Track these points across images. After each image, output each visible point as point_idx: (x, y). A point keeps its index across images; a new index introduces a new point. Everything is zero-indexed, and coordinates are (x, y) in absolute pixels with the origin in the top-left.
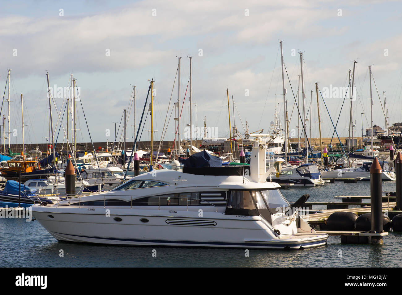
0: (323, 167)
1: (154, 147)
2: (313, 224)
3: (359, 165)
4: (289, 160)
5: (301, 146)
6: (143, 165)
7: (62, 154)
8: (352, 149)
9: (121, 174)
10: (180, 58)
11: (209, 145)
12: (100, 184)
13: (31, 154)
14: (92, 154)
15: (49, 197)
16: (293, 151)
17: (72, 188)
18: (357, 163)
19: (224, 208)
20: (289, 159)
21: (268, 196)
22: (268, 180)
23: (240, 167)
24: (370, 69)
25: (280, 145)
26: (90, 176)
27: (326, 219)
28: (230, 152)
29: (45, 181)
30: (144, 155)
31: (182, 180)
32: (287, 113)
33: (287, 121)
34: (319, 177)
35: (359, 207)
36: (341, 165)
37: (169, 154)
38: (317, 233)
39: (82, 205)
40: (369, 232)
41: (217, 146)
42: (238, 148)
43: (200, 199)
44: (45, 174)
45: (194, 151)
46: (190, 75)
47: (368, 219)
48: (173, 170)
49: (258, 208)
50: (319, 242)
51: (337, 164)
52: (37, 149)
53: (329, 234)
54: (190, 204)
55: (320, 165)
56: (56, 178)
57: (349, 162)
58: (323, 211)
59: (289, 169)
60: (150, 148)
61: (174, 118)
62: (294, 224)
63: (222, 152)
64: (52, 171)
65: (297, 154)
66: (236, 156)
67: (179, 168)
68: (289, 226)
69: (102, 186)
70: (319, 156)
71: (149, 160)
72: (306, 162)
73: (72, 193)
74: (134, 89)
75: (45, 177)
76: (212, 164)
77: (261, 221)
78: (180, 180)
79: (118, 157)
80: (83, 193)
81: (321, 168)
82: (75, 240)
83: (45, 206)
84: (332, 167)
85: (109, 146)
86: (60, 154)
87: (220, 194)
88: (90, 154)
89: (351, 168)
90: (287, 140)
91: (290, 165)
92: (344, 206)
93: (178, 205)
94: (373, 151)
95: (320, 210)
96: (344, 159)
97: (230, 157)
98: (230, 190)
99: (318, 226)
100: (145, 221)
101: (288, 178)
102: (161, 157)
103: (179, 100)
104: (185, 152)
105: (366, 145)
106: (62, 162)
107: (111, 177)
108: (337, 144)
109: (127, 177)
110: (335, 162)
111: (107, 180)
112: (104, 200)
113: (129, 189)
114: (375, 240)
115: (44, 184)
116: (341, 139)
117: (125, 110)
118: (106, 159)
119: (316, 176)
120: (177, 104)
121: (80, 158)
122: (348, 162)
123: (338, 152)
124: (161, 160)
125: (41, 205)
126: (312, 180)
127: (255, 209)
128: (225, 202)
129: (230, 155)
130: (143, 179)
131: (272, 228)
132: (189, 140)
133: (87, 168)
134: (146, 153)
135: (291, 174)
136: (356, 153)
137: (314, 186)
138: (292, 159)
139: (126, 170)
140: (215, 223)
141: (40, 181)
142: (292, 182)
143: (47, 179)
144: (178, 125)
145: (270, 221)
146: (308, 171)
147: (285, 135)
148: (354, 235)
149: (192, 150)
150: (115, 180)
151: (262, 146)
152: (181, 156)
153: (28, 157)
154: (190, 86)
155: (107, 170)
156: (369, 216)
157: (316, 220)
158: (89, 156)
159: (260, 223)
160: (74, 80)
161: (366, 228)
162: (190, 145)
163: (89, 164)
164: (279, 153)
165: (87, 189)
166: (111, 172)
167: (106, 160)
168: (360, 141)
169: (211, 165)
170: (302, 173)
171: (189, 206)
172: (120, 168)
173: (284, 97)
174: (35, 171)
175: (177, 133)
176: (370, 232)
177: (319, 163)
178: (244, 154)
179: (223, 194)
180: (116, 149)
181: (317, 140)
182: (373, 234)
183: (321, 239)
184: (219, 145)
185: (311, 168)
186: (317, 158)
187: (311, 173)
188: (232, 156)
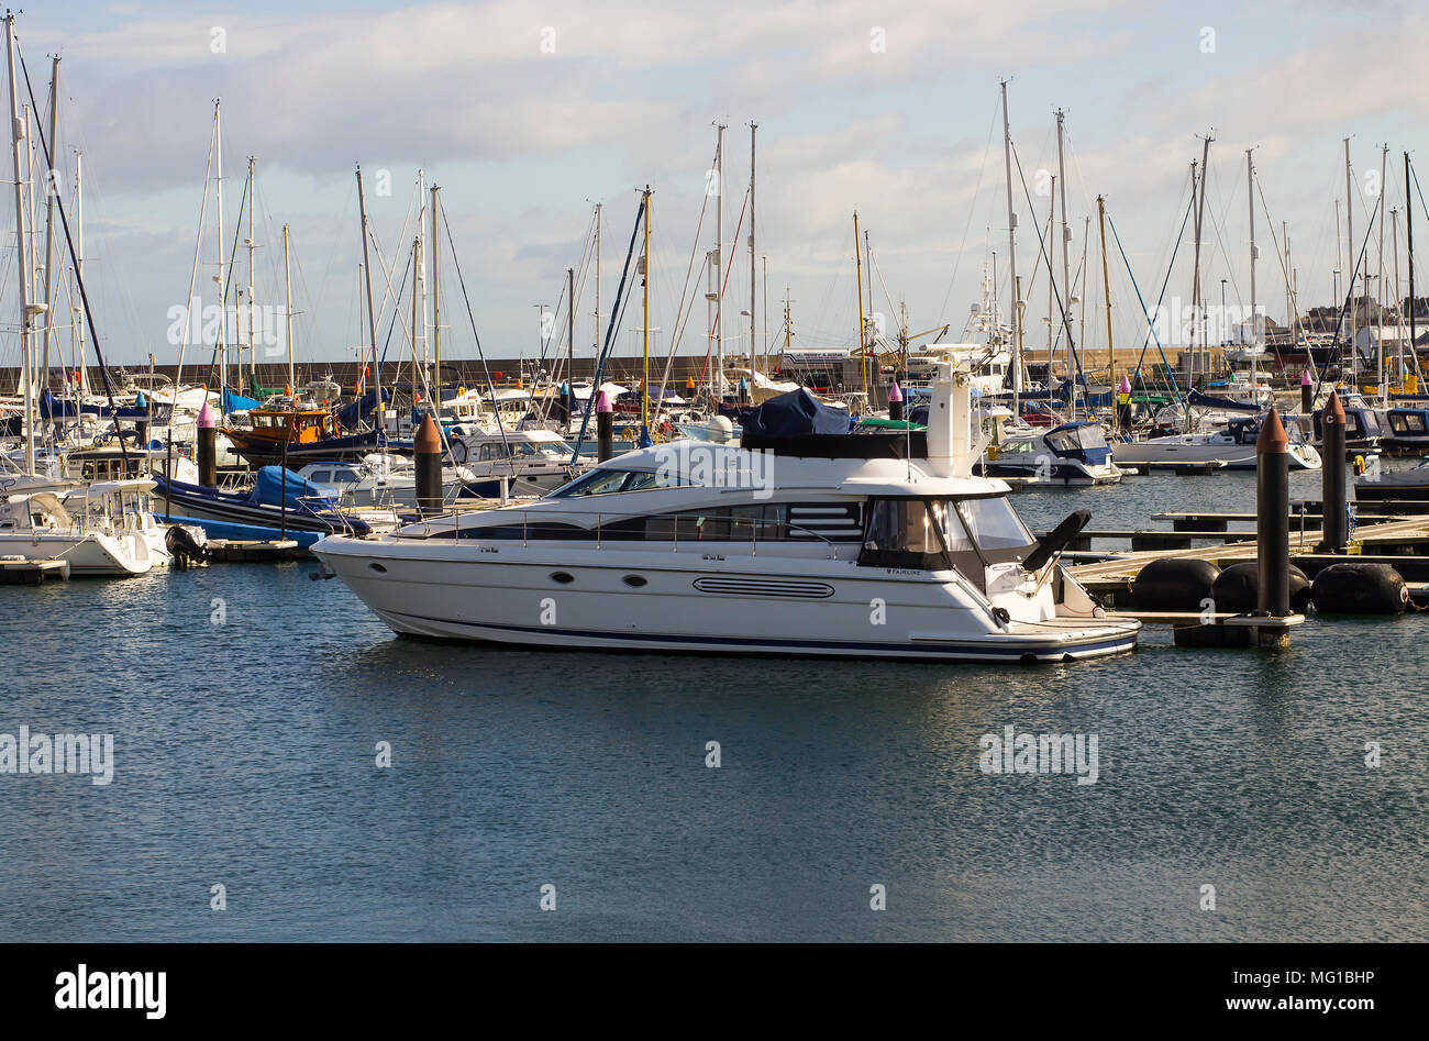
1: (652, 375)
2: (1099, 593)
3: (1219, 425)
5: (1055, 371)
6: (620, 423)
7: (398, 392)
8: (1199, 382)
9: (561, 450)
10: (721, 128)
11: (800, 367)
12: (506, 478)
13: (311, 392)
14: (479, 392)
15: (366, 514)
16: (1034, 385)
17: (432, 490)
18: (1212, 419)
19: (855, 548)
20: (1025, 410)
21: (977, 514)
22: (977, 470)
23: (898, 435)
24: (1250, 158)
25: (998, 369)
26: (475, 454)
27: (1132, 579)
28: (860, 389)
29: (353, 469)
30: (622, 397)
32: (1018, 282)
33: (1017, 304)
34: (1108, 459)
35: (1222, 546)
36: (1168, 425)
37: (691, 392)
38: (1109, 619)
39: (464, 537)
40: (1252, 616)
41: (823, 371)
42: (882, 376)
43: (788, 521)
44: (354, 449)
45: (759, 387)
46: (753, 175)
47: (1246, 577)
48: (713, 444)
49: (949, 550)
50: (1115, 643)
51: (1156, 422)
52: (329, 378)
53: (1143, 620)
54: (760, 537)
55: (1109, 426)
56: (382, 459)
57: (1191, 417)
58: (1121, 554)
59: (1023, 436)
60: (640, 375)
61: (707, 296)
62: (1046, 593)
63: (836, 390)
64: (372, 441)
65: (1045, 395)
66: (876, 398)
67: (731, 436)
68: (1033, 599)
69: (511, 482)
70: (1107, 399)
71: (636, 410)
72: (1069, 417)
73: (433, 503)
74: (598, 212)
75: (354, 458)
76: (820, 427)
77: (957, 583)
79: (552, 401)
80: (457, 500)
81: (1111, 434)
82: (441, 632)
83: (359, 539)
84: (1143, 432)
85: (525, 371)
86: (391, 392)
87: (843, 511)
88: (474, 392)
89: (1194, 435)
90: (1019, 355)
91: (1026, 425)
92: (1180, 540)
93: (728, 540)
94: (1256, 388)
95: (1114, 552)
96: (1177, 409)
97: (861, 402)
98: (872, 499)
99: (1109, 598)
100: (635, 581)
101: (1020, 463)
102: (670, 400)
103: (719, 245)
104: (735, 390)
105: (1234, 369)
106: (398, 413)
107: (532, 457)
108: (1155, 366)
109: (580, 459)
110: (1150, 417)
111: (523, 466)
112: (522, 525)
113: (591, 494)
114: (1269, 637)
115: (352, 477)
116: (1169, 353)
117: (571, 272)
118: (516, 405)
119: (1097, 457)
120: (714, 257)
121: (447, 404)
122: (1187, 417)
123: (1159, 389)
124: (668, 409)
125: (350, 536)
126: (1088, 469)
127: (941, 553)
128: (858, 532)
129: (859, 396)
130: (632, 466)
131: (988, 603)
132: (745, 353)
133: (467, 433)
134: (623, 390)
135: (1031, 450)
136: (1209, 392)
137: (1091, 485)
138: (1031, 410)
139: (572, 438)
140: (831, 590)
141: (339, 468)
142: (1034, 474)
143: (358, 461)
144: (718, 315)
145: (981, 584)
146: (1078, 442)
147: (1014, 344)
149: (755, 384)
150: (544, 465)
151: (960, 376)
152: (724, 397)
153: (305, 398)
154: (753, 205)
155: (519, 437)
156: (1250, 569)
157: (1104, 581)
158: (469, 398)
159: (952, 589)
160: (434, 190)
161: (1245, 604)
162: (749, 371)
163: (471, 422)
164: (994, 392)
165: (469, 490)
166: (533, 444)
167: (517, 410)
168: (1217, 357)
169: (819, 431)
170: (1059, 449)
171: (757, 543)
172: (557, 432)
173: (1012, 238)
174: (325, 440)
175: (715, 335)
176: (1256, 615)
177: (1107, 420)
178: (900, 396)
179: (852, 509)
180: (543, 378)
181: (1100, 355)
182: (1263, 621)
183: (1120, 633)
184: (828, 368)
185: (1085, 435)
186: (1101, 405)
187: (1084, 447)
188: (867, 399)
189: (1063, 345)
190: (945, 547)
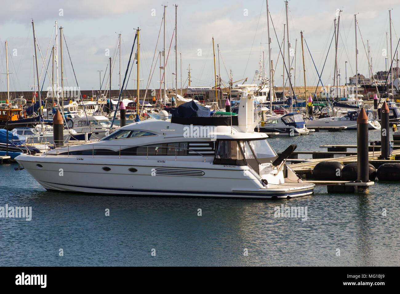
0: (307, 116)
1: (140, 96)
2: (300, 174)
3: (344, 113)
4: (274, 108)
5: (285, 95)
6: (129, 113)
7: (47, 102)
8: (337, 98)
9: (107, 123)
10: (165, 7)
11: (194, 93)
12: (87, 133)
13: (15, 102)
14: (77, 102)
15: (37, 146)
16: (278, 99)
17: (60, 138)
18: (341, 111)
19: (212, 158)
21: (256, 146)
22: (256, 130)
23: (228, 117)
24: (355, 17)
25: (265, 94)
26: (76, 125)
27: (312, 169)
28: (215, 101)
29: (31, 130)
30: (130, 104)
31: (171, 130)
32: (272, 62)
33: (271, 70)
34: (304, 126)
35: (345, 157)
36: (326, 114)
37: (154, 102)
38: (303, 183)
39: (71, 155)
40: (355, 182)
41: (202, 94)
42: (223, 96)
43: (188, 148)
44: (31, 123)
45: (179, 100)
46: (176, 23)
47: (353, 168)
48: (161, 120)
49: (246, 158)
50: (306, 192)
51: (321, 113)
52: (22, 97)
53: (316, 183)
54: (178, 154)
55: (305, 114)
56: (42, 126)
57: (334, 111)
58: (308, 160)
59: (274, 119)
60: (136, 96)
61: (160, 67)
62: (281, 174)
63: (207, 101)
64: (38, 120)
65: (282, 103)
66: (221, 104)
67: (167, 118)
68: (276, 176)
69: (89, 135)
70: (304, 105)
71: (134, 108)
72: (290, 111)
73: (60, 142)
74: (120, 37)
75: (31, 126)
76: (200, 114)
77: (249, 170)
78: (169, 130)
79: (104, 105)
80: (69, 141)
81: (305, 117)
82: (63, 189)
83: (33, 155)
84: (317, 116)
85: (94, 95)
86: (45, 102)
87: (208, 144)
88: (75, 102)
89: (335, 117)
90: (272, 88)
91: (275, 114)
92: (330, 155)
93: (167, 155)
94: (357, 100)
95: (306, 159)
96: (329, 108)
97: (215, 106)
98: (219, 140)
99: (304, 176)
100: (133, 170)
101: (273, 127)
102: (147, 105)
103: (164, 49)
104: (170, 101)
105: (350, 93)
106: (47, 110)
107: (97, 125)
108: (321, 93)
109: (114, 126)
110: (319, 111)
111: (94, 129)
112: (92, 150)
113: (117, 139)
114: (361, 189)
115: (30, 133)
116: (326, 88)
117: (110, 58)
118: (91, 107)
119: (300, 125)
120: (162, 53)
121: (65, 107)
122: (332, 111)
123: (323, 101)
124: (146, 108)
125: (29, 154)
126: (297, 130)
128: (213, 152)
129: (215, 104)
130: (132, 129)
131: (260, 178)
132: (174, 88)
133: (73, 117)
134: (131, 101)
135: (276, 123)
136: (341, 102)
137: (298, 135)
138: (276, 108)
139: (111, 119)
140: (203, 173)
141: (26, 130)
142: (278, 132)
143: (33, 127)
144: (164, 73)
145: (257, 171)
146: (293, 120)
147: (270, 84)
148: (341, 184)
149: (177, 99)
150: (101, 129)
151: (250, 96)
152: (166, 104)
153: (13, 104)
154: (176, 34)
155: (92, 119)
156: (355, 165)
157: (302, 170)
158: (73, 104)
159: (247, 173)
160: (61, 28)
161: (353, 178)
162: (175, 94)
163: (74, 113)
164: (264, 102)
165: (74, 138)
166: (97, 121)
167: (92, 109)
168: (344, 90)
169: (199, 116)
170: (287, 123)
171: (177, 156)
172: (106, 116)
173: (269, 46)
174: (21, 120)
175: (163, 81)
176: (357, 182)
177: (304, 112)
178: (229, 104)
179: (211, 144)
181: (301, 88)
182: (359, 184)
183: (308, 188)
184: (204, 93)
185: (296, 117)
186: (302, 107)
187: (296, 122)
188: (217, 104)
189: (288, 85)
190: (244, 158)
